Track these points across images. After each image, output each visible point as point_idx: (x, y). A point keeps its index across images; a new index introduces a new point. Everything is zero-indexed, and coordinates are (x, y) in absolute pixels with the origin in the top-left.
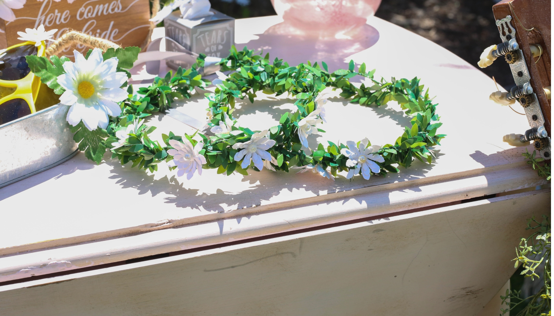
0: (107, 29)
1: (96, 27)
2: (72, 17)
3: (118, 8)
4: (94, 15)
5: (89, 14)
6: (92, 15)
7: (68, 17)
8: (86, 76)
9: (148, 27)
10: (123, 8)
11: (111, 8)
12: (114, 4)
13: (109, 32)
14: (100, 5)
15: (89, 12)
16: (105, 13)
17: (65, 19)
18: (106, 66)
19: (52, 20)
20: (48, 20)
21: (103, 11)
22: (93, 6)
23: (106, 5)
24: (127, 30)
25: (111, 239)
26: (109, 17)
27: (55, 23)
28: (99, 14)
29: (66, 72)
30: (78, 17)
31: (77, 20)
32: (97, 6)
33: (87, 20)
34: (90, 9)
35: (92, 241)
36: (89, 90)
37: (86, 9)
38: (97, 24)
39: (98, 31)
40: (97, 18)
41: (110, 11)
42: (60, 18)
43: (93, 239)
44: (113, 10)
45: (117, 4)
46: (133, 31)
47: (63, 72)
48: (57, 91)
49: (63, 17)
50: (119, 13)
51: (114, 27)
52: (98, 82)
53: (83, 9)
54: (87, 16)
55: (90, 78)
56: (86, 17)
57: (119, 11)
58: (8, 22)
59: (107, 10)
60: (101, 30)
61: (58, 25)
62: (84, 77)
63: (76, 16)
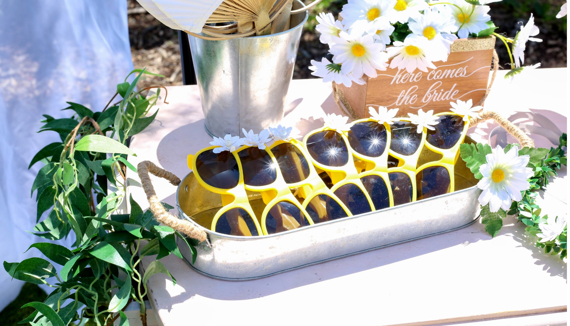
0: (450, 90)
1: (441, 86)
2: (423, 77)
3: (463, 74)
4: (441, 78)
5: (438, 77)
6: (439, 77)
7: (420, 77)
8: (501, 166)
9: (485, 91)
10: (467, 74)
11: (457, 72)
12: (461, 69)
13: (450, 92)
14: (448, 70)
15: (438, 74)
16: (451, 77)
17: (417, 79)
18: (520, 161)
19: (407, 78)
20: (403, 78)
21: (450, 75)
22: (442, 71)
23: (454, 71)
24: (466, 92)
25: (549, 313)
26: (454, 80)
27: (408, 81)
28: (446, 77)
29: (487, 163)
30: (428, 78)
31: (427, 80)
32: (446, 70)
33: (435, 81)
34: (440, 72)
35: (536, 313)
36: (501, 177)
37: (436, 72)
38: (442, 85)
39: (442, 90)
40: (444, 80)
41: (456, 75)
42: (414, 78)
43: (537, 312)
44: (458, 74)
45: (463, 70)
46: (471, 92)
47: (485, 162)
48: (476, 176)
49: (416, 77)
50: (463, 77)
51: (456, 88)
52: (510, 171)
53: (434, 72)
54: (436, 77)
55: (504, 167)
56: (435, 79)
57: (463, 76)
58: (370, 77)
59: (454, 74)
60: (444, 90)
61: (411, 83)
62: (499, 166)
63: (427, 77)
